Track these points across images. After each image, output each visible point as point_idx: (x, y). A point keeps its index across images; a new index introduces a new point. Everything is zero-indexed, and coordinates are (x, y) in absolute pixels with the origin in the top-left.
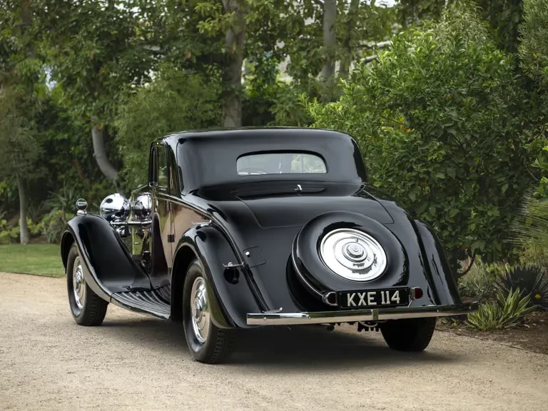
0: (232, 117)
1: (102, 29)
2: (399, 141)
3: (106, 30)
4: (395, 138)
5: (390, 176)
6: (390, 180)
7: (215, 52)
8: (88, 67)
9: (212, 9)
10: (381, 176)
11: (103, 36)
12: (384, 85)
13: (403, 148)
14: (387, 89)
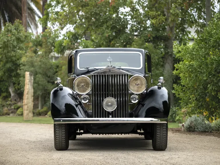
0: (169, 63)
1: (113, 25)
2: (214, 60)
3: (114, 25)
4: (213, 59)
5: (210, 75)
6: (210, 76)
7: (161, 35)
8: (106, 41)
9: (155, 14)
10: (207, 75)
11: (113, 28)
12: (209, 37)
13: (216, 63)
14: (210, 38)
